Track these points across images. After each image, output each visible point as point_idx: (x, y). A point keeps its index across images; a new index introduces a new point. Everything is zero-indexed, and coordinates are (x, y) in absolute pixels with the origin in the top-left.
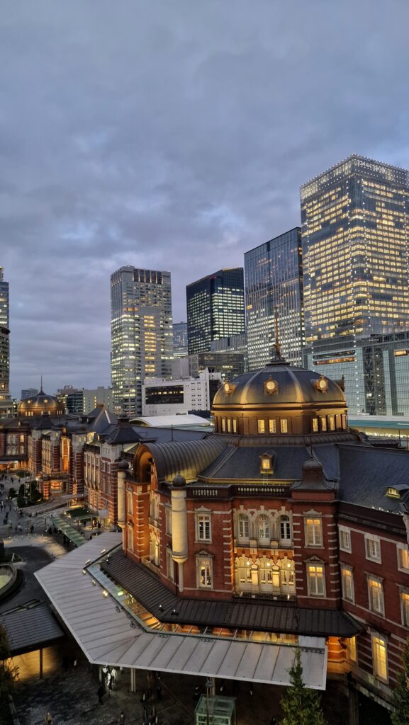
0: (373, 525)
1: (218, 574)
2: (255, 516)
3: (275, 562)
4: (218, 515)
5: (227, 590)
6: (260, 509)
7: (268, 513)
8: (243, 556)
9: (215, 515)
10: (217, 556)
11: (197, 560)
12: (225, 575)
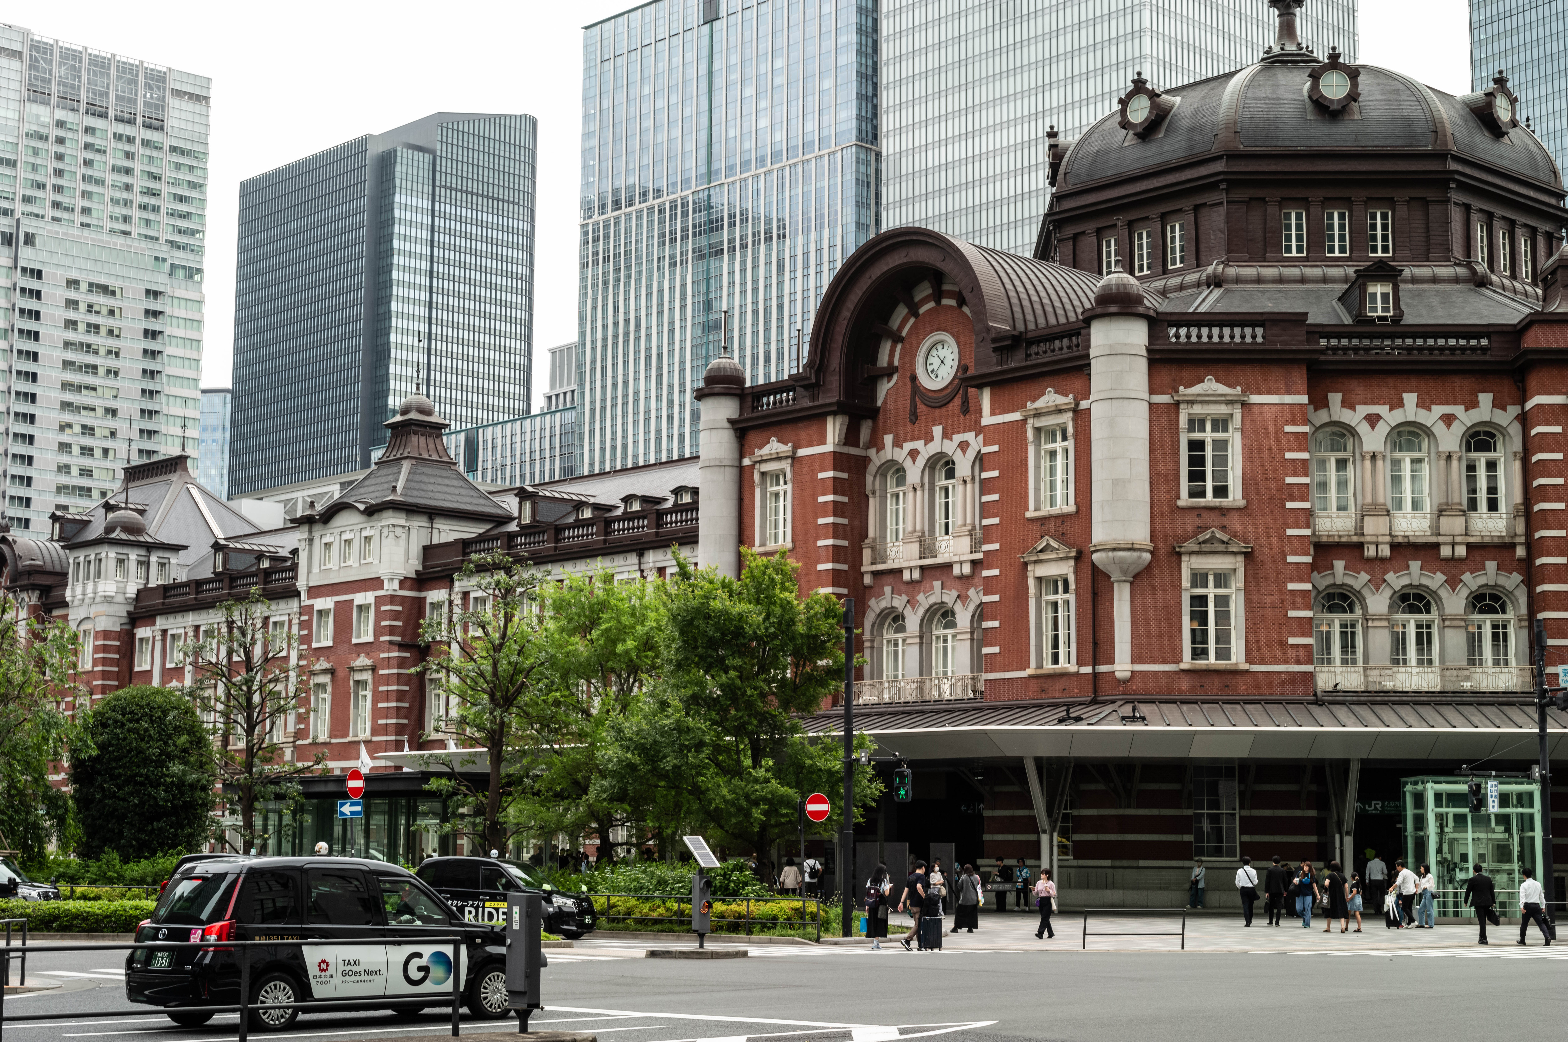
1: (1264, 612)
2: (1382, 429)
3: (1453, 582)
4: (1265, 409)
5: (1298, 662)
6: (1400, 403)
7: (1431, 417)
8: (1339, 565)
9: (1255, 409)
10: (1262, 554)
11: (1184, 565)
12: (1292, 614)
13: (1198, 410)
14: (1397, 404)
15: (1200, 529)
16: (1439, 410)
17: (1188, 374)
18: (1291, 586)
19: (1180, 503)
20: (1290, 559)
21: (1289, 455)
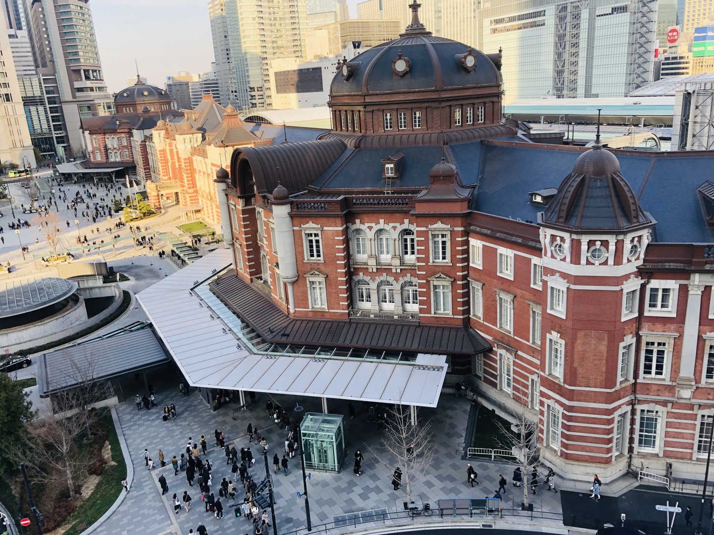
0: (509, 238)
1: (332, 294)
2: (374, 231)
3: (397, 280)
4: (329, 232)
5: (343, 310)
6: (379, 223)
7: (388, 227)
8: (361, 274)
9: (325, 232)
10: (330, 276)
11: (307, 280)
12: (340, 295)
13: (307, 232)
14: (378, 223)
15: (312, 269)
16: (391, 225)
17: (304, 220)
18: (340, 287)
19: (304, 261)
20: (339, 279)
21: (337, 247)
